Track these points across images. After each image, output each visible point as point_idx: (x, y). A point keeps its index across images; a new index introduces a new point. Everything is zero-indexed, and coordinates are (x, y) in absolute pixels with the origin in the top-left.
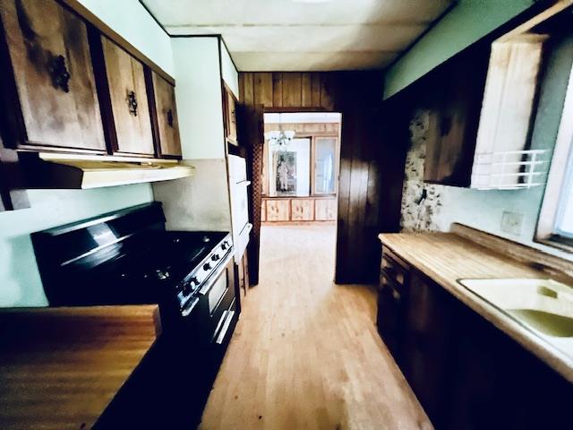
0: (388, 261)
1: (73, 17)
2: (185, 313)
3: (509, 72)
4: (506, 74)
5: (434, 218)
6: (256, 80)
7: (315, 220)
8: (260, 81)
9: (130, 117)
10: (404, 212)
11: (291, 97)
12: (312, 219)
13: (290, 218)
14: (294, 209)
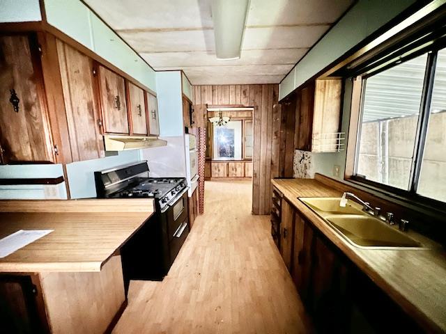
0: (275, 195)
1: (120, 78)
2: (162, 211)
3: (326, 93)
4: (324, 94)
5: (308, 171)
6: (202, 90)
7: (245, 176)
8: (204, 91)
9: (138, 117)
10: (295, 168)
11: (223, 99)
12: (243, 176)
13: (228, 175)
14: (230, 169)
